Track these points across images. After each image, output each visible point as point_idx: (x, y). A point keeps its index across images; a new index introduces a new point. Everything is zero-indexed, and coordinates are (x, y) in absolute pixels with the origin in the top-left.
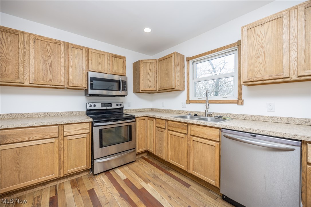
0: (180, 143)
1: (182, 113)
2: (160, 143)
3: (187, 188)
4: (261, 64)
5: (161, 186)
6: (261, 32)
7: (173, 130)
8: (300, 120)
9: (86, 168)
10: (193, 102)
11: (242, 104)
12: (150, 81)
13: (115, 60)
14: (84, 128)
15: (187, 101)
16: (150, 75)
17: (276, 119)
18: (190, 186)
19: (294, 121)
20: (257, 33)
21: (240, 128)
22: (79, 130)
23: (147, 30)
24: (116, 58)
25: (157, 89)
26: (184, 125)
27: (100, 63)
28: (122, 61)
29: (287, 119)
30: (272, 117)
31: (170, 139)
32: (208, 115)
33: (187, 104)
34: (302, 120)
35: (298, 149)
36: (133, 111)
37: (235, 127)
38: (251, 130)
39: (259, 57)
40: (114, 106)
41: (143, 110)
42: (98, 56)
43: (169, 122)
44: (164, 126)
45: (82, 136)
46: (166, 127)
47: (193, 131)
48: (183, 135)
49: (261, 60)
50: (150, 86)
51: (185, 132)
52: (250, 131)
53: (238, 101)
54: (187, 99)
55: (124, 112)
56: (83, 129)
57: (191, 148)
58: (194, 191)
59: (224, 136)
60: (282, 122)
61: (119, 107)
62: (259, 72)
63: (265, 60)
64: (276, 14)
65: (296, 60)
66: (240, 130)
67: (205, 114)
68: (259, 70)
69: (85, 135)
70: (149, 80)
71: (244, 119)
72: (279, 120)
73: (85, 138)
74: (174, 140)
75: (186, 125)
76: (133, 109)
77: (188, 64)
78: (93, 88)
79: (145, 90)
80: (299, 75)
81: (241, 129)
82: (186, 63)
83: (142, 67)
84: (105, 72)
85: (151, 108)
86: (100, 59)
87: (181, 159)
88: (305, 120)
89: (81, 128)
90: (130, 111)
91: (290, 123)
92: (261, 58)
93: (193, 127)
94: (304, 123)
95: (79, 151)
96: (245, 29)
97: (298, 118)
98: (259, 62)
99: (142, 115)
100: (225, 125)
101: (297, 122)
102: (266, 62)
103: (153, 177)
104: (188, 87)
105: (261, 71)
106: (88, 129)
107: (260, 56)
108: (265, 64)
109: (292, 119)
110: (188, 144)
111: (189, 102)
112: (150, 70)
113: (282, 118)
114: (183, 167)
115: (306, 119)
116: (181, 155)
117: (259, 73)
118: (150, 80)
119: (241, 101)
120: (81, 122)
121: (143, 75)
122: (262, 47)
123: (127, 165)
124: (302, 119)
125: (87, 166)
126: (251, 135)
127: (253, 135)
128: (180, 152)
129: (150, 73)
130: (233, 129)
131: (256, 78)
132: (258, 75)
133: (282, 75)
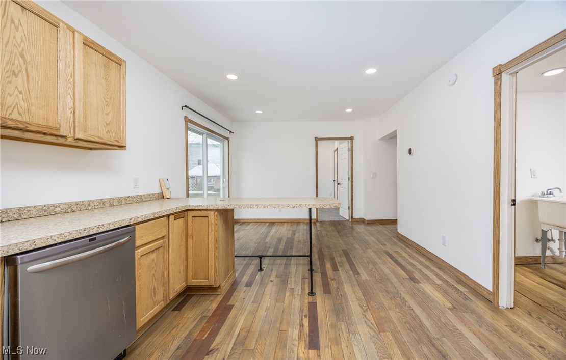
4: (21, 93)
6: (19, 21)
8: (37, 208)
19: (29, 213)
20: (11, 16)
21: (66, 234)
29: (18, 211)
34: (40, 209)
37: (55, 236)
38: (86, 232)
39: (15, 74)
49: (20, 82)
52: (84, 234)
60: (9, 219)
62: (16, 109)
63: (29, 90)
65: (71, 112)
66: (66, 239)
68: (17, 104)
72: (3, 216)
80: (78, 137)
81: (68, 237)
88: (44, 208)
91: (23, 217)
92: (20, 79)
94: (43, 213)
97: (35, 206)
98: (16, 87)
100: (27, 242)
101: (34, 213)
102: (31, 94)
105: (21, 108)
107: (18, 74)
108: (28, 96)
109: (26, 209)
113: (8, 211)
115: (45, 206)
117: (16, 111)
122: (23, 57)
124: (40, 207)
126: (90, 240)
127: (93, 238)
130: (52, 242)
131: (12, 120)
132: (15, 116)
133: (58, 130)
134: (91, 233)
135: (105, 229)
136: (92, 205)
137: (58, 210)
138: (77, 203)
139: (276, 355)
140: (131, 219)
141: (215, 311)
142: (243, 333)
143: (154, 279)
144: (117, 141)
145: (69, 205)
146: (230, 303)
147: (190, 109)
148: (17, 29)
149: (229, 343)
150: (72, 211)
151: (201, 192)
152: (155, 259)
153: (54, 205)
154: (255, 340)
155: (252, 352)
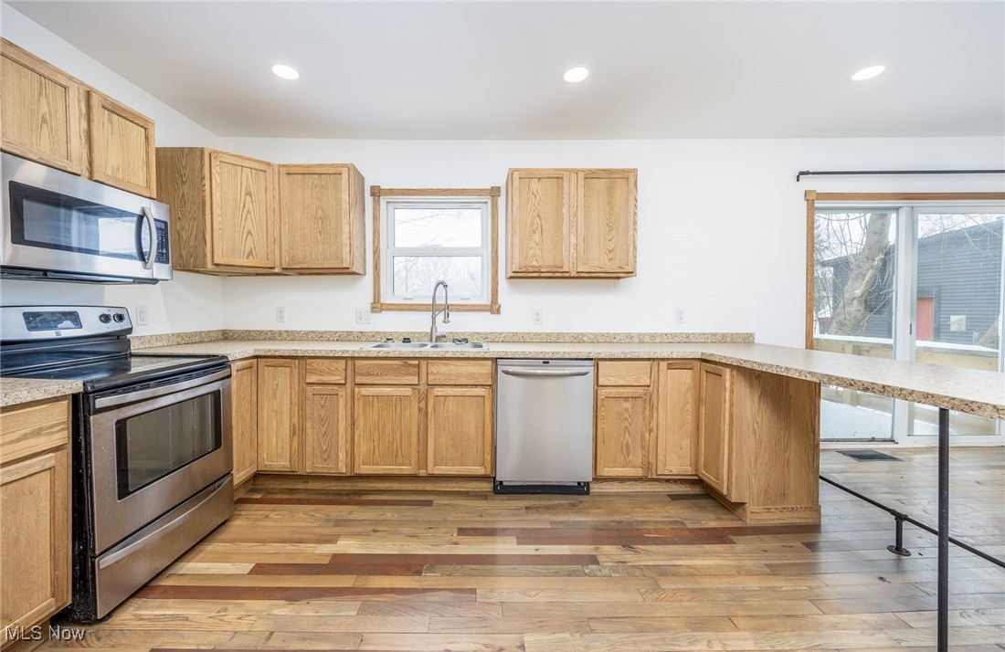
0: (399, 411)
1: (356, 339)
2: (323, 430)
3: (431, 508)
4: (537, 244)
5: (374, 531)
6: (537, 191)
7: (378, 382)
9: (53, 609)
10: (392, 307)
11: (498, 311)
12: (249, 233)
13: (111, 122)
14: (45, 424)
15: (374, 305)
16: (249, 212)
17: (544, 336)
18: (432, 501)
19: (564, 338)
20: (532, 190)
21: (527, 353)
22: (18, 440)
23: (285, 72)
24: (115, 117)
25: (277, 264)
26: (410, 365)
27: (44, 120)
28: (143, 137)
30: (540, 334)
31: (364, 408)
32: (437, 337)
33: (372, 312)
35: (591, 370)
36: (159, 344)
37: (519, 352)
39: (534, 232)
40: (91, 325)
41: (197, 339)
42: (36, 85)
43: (358, 363)
44: (340, 378)
45: (35, 464)
46: (346, 380)
47: (434, 374)
48: (407, 391)
49: (537, 237)
50: (250, 253)
51: (414, 380)
52: (541, 356)
53: (491, 306)
54: (374, 299)
55: (135, 347)
56: (37, 433)
57: (429, 416)
58: (446, 505)
59: (503, 371)
60: (551, 341)
61: (114, 326)
62: (535, 258)
63: (542, 240)
64: (556, 170)
65: (575, 248)
67: (431, 335)
68: (535, 254)
69: (49, 461)
70: (246, 231)
71: (503, 342)
72: (548, 338)
73: (48, 473)
74: (376, 409)
75: (416, 362)
76: (160, 336)
77: (376, 203)
78: (26, 238)
79: (231, 263)
80: (579, 270)
81: (529, 355)
82: (369, 200)
83: (218, 179)
84: (69, 169)
85: (222, 327)
86: (43, 98)
87: (400, 451)
89: (27, 431)
90: (149, 342)
91: (560, 341)
92: (537, 234)
93: (434, 365)
95: (17, 539)
96: (516, 175)
98: (535, 241)
99: (246, 351)
100: (503, 351)
101: (567, 339)
103: (336, 525)
104: (376, 267)
106: (63, 429)
108: (542, 244)
110: (420, 410)
111: (377, 306)
112: (248, 194)
114: (407, 470)
116: (401, 440)
118: (251, 229)
119: (497, 306)
120: (29, 399)
121: (221, 209)
122: (539, 216)
123: (209, 538)
125: (56, 601)
126: (544, 363)
127: (546, 362)
128: (398, 434)
129: (249, 205)
130: (517, 356)
131: (531, 267)
132: (534, 263)
133: (561, 267)
134: (547, 357)
135: (559, 356)
136: (618, 338)
137: (585, 339)
138: (602, 335)
139: (669, 619)
140: (590, 353)
141: (701, 529)
142: (683, 570)
143: (627, 434)
144: (621, 268)
145: (595, 335)
146: (734, 538)
147: (814, 173)
148: (535, 197)
149: (654, 560)
150: (598, 342)
151: (890, 341)
152: (630, 410)
153: (582, 334)
154: (681, 586)
155: (657, 588)
